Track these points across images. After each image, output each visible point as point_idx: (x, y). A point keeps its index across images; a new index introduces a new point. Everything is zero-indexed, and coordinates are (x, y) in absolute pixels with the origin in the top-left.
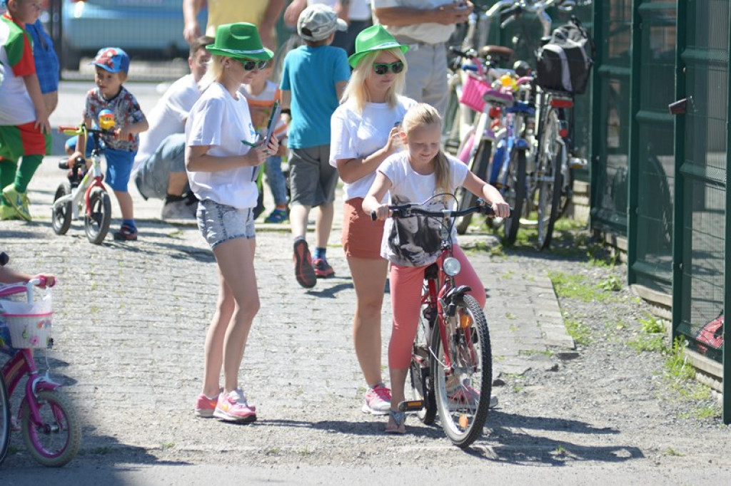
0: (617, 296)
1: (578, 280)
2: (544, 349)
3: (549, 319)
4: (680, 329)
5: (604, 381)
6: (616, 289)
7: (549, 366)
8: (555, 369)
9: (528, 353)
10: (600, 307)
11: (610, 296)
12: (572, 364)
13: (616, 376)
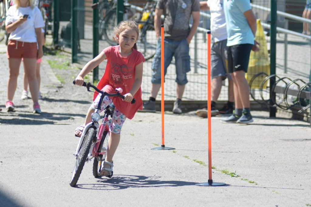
0: (69, 67)
1: (55, 62)
2: (52, 85)
3: (51, 75)
4: (96, 78)
5: (73, 95)
6: (68, 65)
7: (55, 90)
8: (57, 91)
9: (47, 86)
10: (65, 71)
11: (67, 67)
12: (61, 89)
13: (77, 94)
